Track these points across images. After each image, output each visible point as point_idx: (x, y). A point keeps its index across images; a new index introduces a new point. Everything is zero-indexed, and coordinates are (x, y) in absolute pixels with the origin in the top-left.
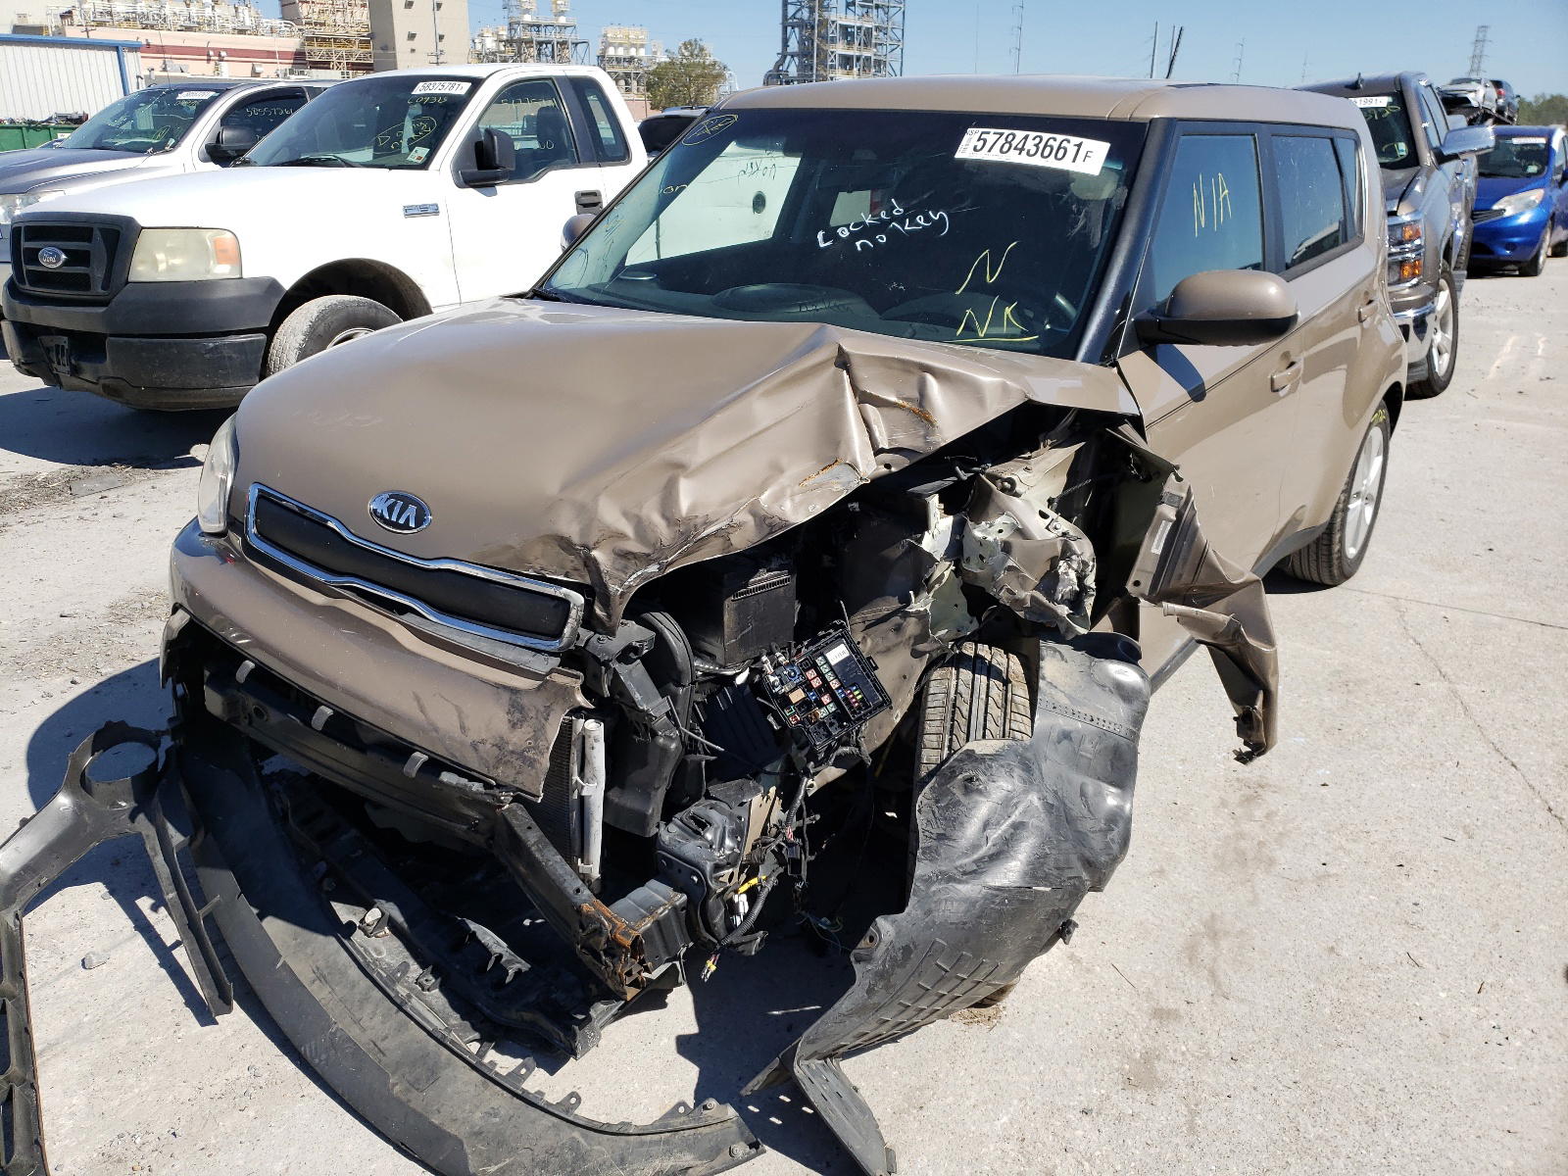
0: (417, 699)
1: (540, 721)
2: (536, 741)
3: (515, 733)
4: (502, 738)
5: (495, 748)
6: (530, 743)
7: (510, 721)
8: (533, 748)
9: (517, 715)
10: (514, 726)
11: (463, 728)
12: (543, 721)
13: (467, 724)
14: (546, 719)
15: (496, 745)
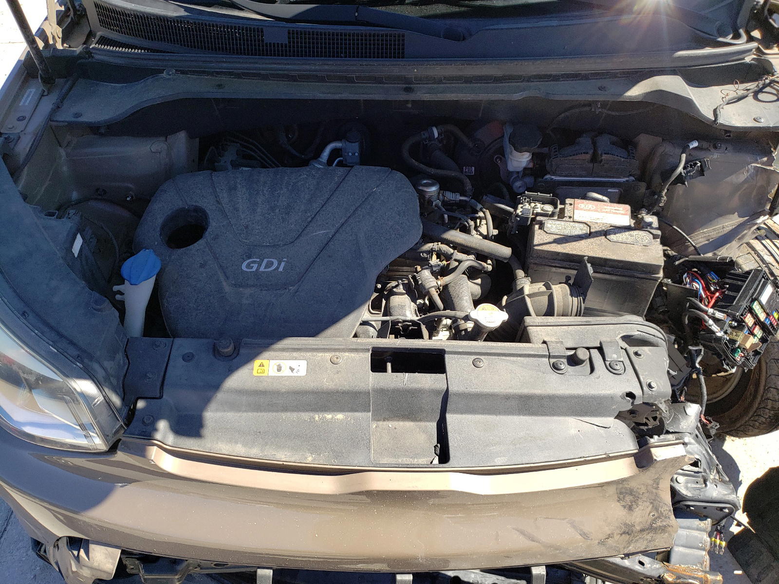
0: (522, 533)
1: (652, 493)
2: (657, 510)
3: (635, 514)
4: (626, 524)
5: (624, 535)
6: (653, 515)
7: (624, 507)
8: (659, 517)
9: (629, 498)
10: (630, 508)
11: (585, 535)
12: (654, 491)
13: (586, 529)
14: (657, 488)
15: (624, 533)
